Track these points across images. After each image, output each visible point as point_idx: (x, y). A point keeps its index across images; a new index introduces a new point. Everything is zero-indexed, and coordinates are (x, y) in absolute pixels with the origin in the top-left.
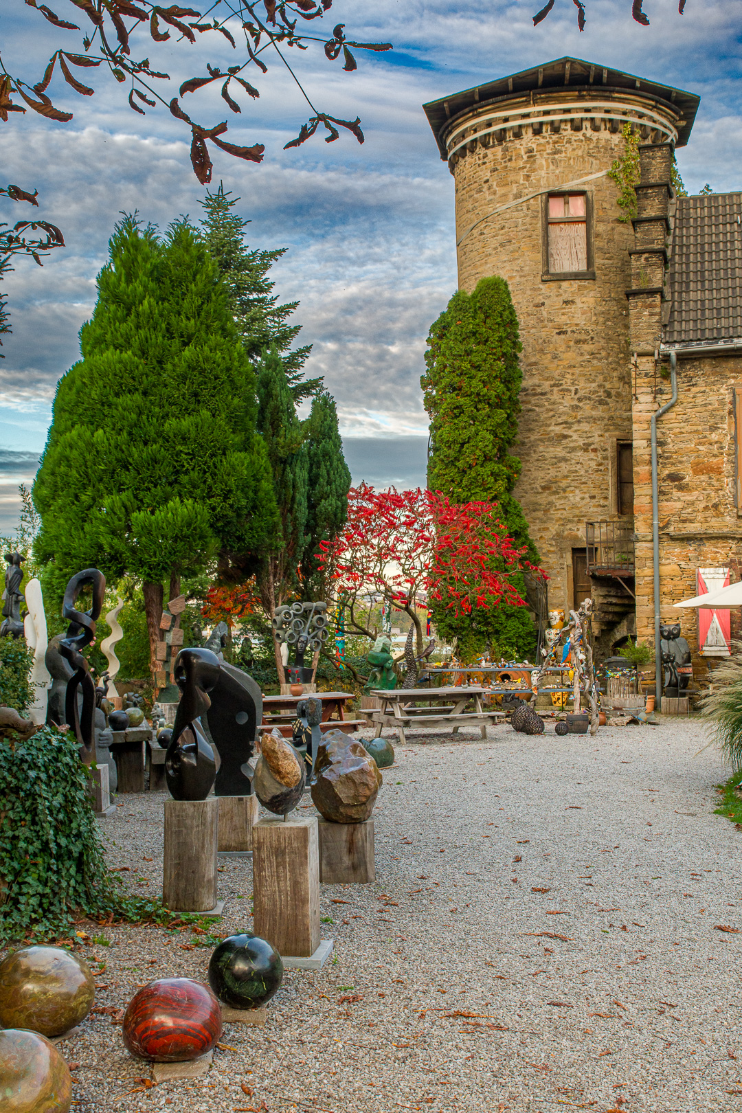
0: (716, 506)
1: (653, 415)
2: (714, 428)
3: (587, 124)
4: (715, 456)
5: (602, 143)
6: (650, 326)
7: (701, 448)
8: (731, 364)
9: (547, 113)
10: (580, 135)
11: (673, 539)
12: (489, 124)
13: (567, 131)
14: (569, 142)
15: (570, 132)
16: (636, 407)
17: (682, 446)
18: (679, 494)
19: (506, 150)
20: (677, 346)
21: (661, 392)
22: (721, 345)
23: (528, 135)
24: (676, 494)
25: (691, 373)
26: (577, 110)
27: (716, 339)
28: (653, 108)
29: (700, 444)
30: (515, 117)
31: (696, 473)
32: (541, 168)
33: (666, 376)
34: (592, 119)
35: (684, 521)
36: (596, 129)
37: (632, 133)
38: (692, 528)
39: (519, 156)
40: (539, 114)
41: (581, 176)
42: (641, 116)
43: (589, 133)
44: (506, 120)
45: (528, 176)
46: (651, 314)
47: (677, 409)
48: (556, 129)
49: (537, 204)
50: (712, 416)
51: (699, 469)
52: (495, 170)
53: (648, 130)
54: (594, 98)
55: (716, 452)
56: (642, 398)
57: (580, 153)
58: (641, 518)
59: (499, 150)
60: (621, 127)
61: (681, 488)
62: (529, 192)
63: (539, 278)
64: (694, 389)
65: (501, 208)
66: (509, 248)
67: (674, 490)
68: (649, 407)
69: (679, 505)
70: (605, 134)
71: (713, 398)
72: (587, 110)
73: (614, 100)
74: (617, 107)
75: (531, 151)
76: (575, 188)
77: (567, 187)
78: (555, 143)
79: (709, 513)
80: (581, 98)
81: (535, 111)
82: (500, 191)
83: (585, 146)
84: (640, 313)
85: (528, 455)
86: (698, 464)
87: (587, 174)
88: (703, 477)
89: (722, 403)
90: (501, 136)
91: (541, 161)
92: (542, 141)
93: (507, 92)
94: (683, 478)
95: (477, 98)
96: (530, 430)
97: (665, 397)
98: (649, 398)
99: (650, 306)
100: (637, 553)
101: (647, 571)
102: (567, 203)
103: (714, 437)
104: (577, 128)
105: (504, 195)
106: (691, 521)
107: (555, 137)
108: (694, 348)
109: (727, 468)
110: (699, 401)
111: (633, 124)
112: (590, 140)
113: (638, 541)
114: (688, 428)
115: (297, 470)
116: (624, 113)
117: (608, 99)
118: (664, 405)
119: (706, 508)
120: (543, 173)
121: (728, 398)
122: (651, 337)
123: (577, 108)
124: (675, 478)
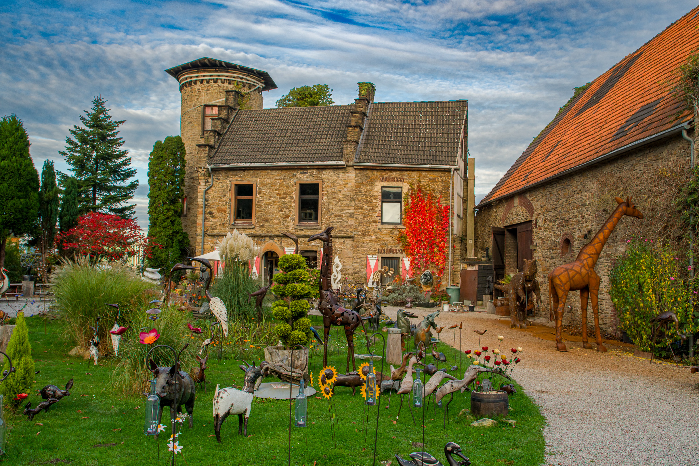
0: (223, 224)
1: (204, 190)
2: (224, 196)
3: (220, 81)
4: (224, 206)
5: (225, 88)
6: (204, 158)
7: (220, 203)
8: (231, 173)
9: (204, 76)
10: (216, 85)
11: (209, 235)
12: (186, 79)
13: (212, 83)
14: (212, 87)
15: (213, 83)
16: (200, 187)
17: (214, 202)
18: (212, 219)
19: (192, 88)
20: (212, 165)
21: (208, 182)
22: (226, 166)
23: (198, 83)
24: (211, 219)
25: (218, 175)
26: (215, 76)
27: (225, 164)
28: (247, 76)
29: (220, 201)
30: (194, 77)
31: (218, 212)
32: (202, 96)
33: (210, 176)
34: (221, 79)
35: (213, 229)
36: (223, 83)
37: (237, 84)
38: (215, 232)
39: (196, 91)
40: (201, 76)
41: (216, 100)
42: (242, 78)
43: (220, 84)
44: (191, 78)
45: (198, 99)
46: (205, 154)
47: (213, 188)
48: (208, 82)
49: (201, 109)
50: (224, 191)
51: (219, 210)
52: (188, 96)
53: (245, 84)
54: (221, 72)
55: (225, 204)
56: (202, 184)
57: (216, 91)
58: (199, 227)
59: (189, 88)
60: (233, 82)
61: (213, 217)
62: (198, 104)
63: (200, 137)
64: (219, 181)
65: (189, 109)
66: (191, 124)
67: (210, 218)
68: (204, 187)
69: (212, 223)
70: (226, 85)
71: (225, 185)
72: (219, 76)
73: (229, 72)
74: (231, 75)
75: (199, 89)
76: (214, 104)
77: (211, 103)
78: (208, 87)
79: (221, 226)
80: (216, 71)
81: (200, 75)
82: (190, 103)
83: (218, 89)
84: (201, 153)
85: (193, 202)
86: (218, 208)
87: (219, 99)
88: (220, 213)
89: (227, 186)
90: (190, 83)
91: (203, 93)
92: (203, 86)
93: (189, 68)
94: (213, 213)
95: (181, 69)
96: (194, 193)
97: (209, 184)
98: (204, 184)
99: (205, 150)
100: (197, 240)
101: (200, 247)
102: (212, 109)
103: (224, 199)
104: (216, 81)
105: (190, 105)
106: (215, 229)
107: (208, 85)
108: (218, 166)
109: (228, 210)
110: (220, 186)
111: (238, 81)
112: (220, 86)
113: (197, 236)
114: (216, 195)
115: (53, 206)
116: (234, 77)
117: (227, 72)
118: (209, 187)
119: (220, 225)
120: (203, 98)
121: (229, 185)
122: (204, 162)
123: (215, 75)
124: (211, 213)
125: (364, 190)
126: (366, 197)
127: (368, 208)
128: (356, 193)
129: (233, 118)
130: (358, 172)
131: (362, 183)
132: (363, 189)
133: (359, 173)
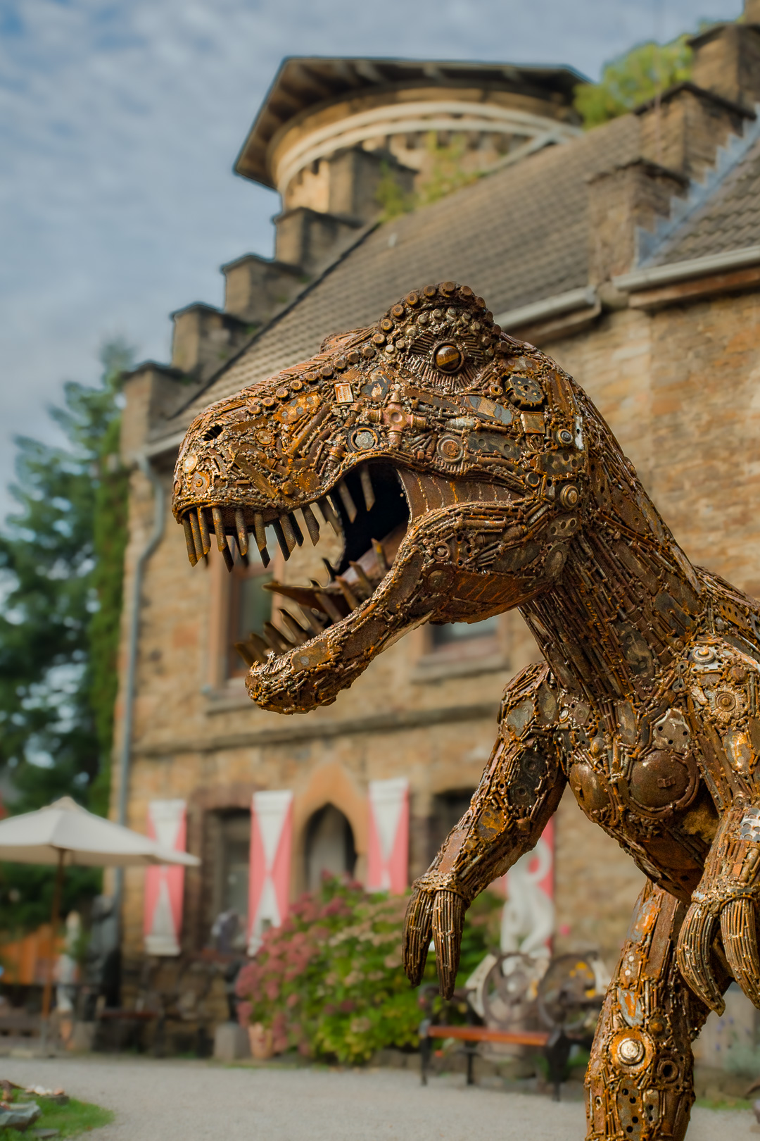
1: (141, 557)
6: (138, 423)
9: (321, 143)
17: (166, 604)
18: (158, 681)
24: (154, 681)
28: (480, 100)
29: (182, 598)
30: (296, 159)
31: (176, 645)
33: (154, 497)
35: (159, 725)
38: (166, 736)
40: (313, 147)
46: (142, 405)
51: (179, 638)
53: (478, 137)
56: (135, 536)
61: (159, 673)
67: (153, 677)
68: (141, 546)
69: (156, 700)
73: (402, 101)
81: (309, 144)
84: (133, 405)
86: (177, 631)
88: (181, 652)
94: (162, 657)
98: (141, 534)
106: (165, 724)
109: (202, 634)
114: (173, 575)
119: (180, 702)
123: (354, 124)
124: (156, 656)
125: (698, 417)
126: (709, 454)
127: (720, 517)
128: (659, 442)
129: (332, 259)
130: (662, 324)
131: (686, 386)
132: (691, 415)
133: (671, 331)
